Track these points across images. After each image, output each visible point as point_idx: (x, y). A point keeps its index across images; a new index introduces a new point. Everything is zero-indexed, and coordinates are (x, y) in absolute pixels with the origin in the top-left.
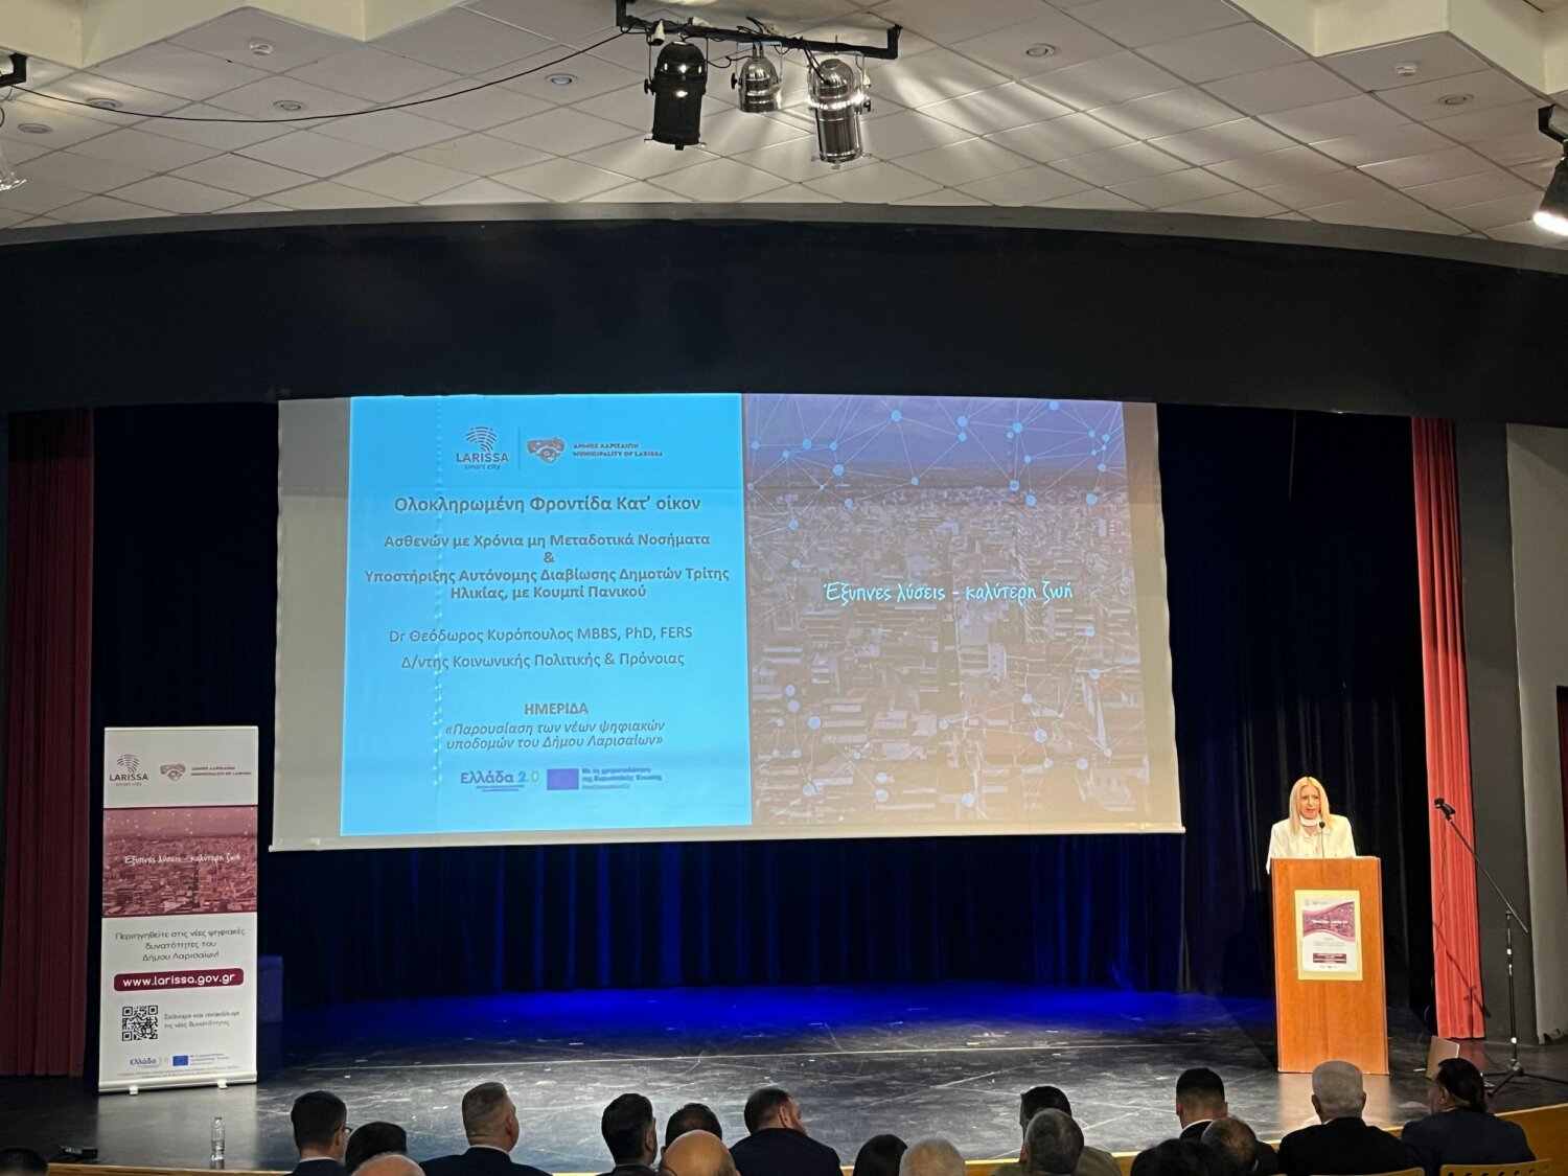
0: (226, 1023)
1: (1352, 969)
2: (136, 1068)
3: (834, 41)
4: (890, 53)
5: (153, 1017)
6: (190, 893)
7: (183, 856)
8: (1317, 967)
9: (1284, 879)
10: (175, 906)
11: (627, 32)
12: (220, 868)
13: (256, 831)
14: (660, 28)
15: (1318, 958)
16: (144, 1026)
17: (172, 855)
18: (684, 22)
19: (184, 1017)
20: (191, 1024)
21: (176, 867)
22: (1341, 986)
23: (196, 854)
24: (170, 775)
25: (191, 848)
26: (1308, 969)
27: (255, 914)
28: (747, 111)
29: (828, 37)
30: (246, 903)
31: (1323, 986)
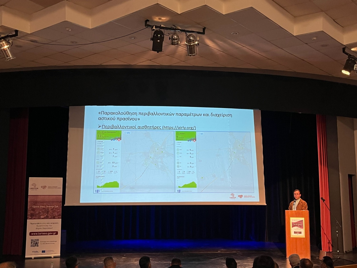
0: (54, 243)
1: (303, 235)
2: (34, 253)
3: (191, 30)
4: (203, 33)
5: (38, 242)
6: (47, 214)
7: (45, 206)
8: (295, 235)
9: (288, 215)
10: (43, 217)
11: (147, 28)
12: (54, 209)
13: (61, 201)
14: (154, 27)
15: (295, 233)
16: (35, 244)
17: (43, 206)
18: (159, 26)
19: (45, 242)
20: (46, 244)
21: (44, 208)
22: (300, 239)
23: (48, 206)
24: (43, 188)
25: (47, 204)
26: (293, 235)
27: (61, 219)
28: (172, 45)
29: (190, 30)
30: (59, 217)
31: (296, 239)
